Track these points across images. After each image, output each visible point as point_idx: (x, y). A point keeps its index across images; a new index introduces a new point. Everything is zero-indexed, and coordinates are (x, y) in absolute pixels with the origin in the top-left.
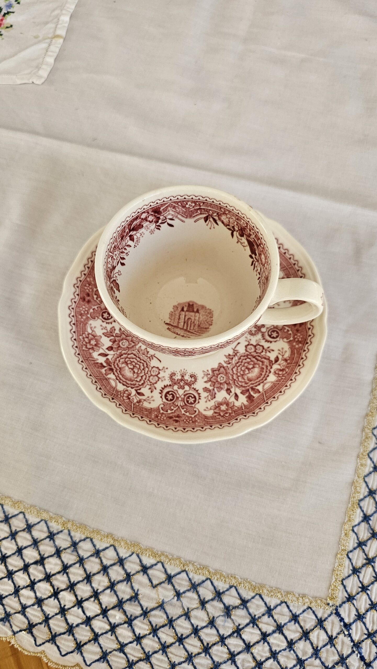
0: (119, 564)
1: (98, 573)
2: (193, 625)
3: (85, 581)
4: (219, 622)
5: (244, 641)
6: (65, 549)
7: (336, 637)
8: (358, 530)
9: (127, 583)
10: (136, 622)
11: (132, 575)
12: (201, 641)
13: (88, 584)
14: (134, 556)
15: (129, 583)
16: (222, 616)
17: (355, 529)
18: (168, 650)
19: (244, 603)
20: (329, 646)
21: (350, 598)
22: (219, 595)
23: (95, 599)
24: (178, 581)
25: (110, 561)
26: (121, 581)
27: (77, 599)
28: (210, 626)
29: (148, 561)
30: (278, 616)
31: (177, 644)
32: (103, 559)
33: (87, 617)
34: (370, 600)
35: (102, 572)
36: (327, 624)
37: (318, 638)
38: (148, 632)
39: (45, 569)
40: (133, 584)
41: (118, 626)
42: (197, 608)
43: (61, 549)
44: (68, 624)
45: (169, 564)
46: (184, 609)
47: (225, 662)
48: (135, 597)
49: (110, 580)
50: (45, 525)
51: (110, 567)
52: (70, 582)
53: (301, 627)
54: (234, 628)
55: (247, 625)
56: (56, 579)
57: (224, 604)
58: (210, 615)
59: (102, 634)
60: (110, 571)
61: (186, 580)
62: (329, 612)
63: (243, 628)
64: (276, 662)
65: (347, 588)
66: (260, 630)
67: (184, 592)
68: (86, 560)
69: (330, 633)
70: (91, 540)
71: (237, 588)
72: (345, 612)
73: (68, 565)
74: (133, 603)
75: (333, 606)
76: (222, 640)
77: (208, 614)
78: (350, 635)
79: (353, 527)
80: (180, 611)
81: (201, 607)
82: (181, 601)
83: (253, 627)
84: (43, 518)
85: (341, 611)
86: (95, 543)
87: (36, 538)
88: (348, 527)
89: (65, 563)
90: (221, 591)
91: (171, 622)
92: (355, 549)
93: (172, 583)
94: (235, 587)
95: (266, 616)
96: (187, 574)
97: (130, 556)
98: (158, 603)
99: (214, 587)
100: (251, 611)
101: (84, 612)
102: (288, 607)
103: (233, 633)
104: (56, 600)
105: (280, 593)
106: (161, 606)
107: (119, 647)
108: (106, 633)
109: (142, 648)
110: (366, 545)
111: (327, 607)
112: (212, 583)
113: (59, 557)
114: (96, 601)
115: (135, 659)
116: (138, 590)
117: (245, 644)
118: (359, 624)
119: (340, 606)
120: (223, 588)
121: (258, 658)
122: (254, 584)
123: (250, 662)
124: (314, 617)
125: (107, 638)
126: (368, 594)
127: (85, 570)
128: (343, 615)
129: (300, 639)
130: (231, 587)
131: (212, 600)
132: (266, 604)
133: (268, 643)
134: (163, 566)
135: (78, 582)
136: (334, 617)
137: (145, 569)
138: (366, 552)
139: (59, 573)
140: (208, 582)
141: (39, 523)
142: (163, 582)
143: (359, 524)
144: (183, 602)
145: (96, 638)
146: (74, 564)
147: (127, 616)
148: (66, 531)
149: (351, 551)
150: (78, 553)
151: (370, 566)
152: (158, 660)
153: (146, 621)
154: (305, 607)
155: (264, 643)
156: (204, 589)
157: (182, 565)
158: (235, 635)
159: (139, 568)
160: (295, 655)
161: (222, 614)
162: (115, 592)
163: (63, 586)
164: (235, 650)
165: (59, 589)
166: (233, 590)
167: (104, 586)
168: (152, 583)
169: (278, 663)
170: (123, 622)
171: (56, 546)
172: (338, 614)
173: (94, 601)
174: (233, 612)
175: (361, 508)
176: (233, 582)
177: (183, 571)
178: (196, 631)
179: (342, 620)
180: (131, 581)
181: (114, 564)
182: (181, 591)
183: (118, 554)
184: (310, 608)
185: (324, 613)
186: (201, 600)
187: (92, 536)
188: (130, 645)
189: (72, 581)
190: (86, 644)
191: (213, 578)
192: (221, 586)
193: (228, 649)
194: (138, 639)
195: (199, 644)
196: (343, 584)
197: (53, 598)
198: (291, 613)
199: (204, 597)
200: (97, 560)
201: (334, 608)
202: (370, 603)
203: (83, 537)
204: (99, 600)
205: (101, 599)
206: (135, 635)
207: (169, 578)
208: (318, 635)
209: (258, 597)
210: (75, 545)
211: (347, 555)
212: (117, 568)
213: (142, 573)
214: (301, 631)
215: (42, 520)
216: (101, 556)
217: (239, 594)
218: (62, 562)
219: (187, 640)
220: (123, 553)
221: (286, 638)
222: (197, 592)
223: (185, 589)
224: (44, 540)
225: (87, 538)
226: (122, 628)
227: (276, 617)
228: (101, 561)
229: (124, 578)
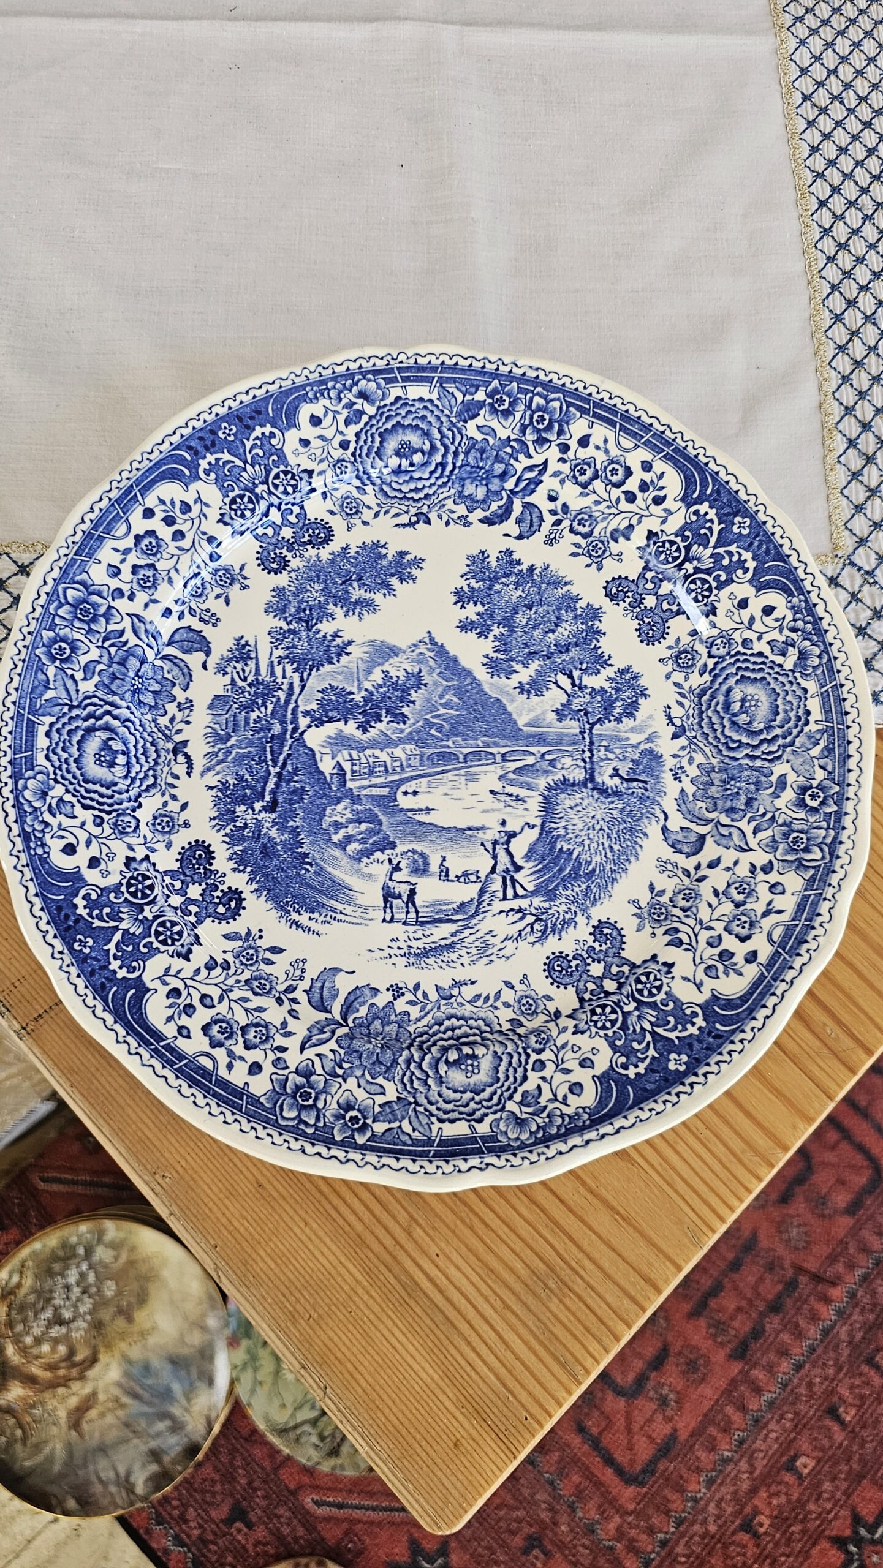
7: (860, 590)
8: (845, 460)
21: (862, 542)
36: (843, 580)
62: (840, 565)
65: (854, 531)
72: (861, 559)
79: (838, 458)
85: (856, 559)
92: (849, 483)
110: (862, 475)
111: (835, 560)
119: (852, 553)
128: (859, 563)
136: (848, 568)
138: (865, 483)
143: (845, 452)
149: (845, 487)
172: (852, 564)
175: (840, 431)
179: (859, 568)
185: (834, 569)
196: (846, 528)
201: (844, 557)
211: (842, 494)
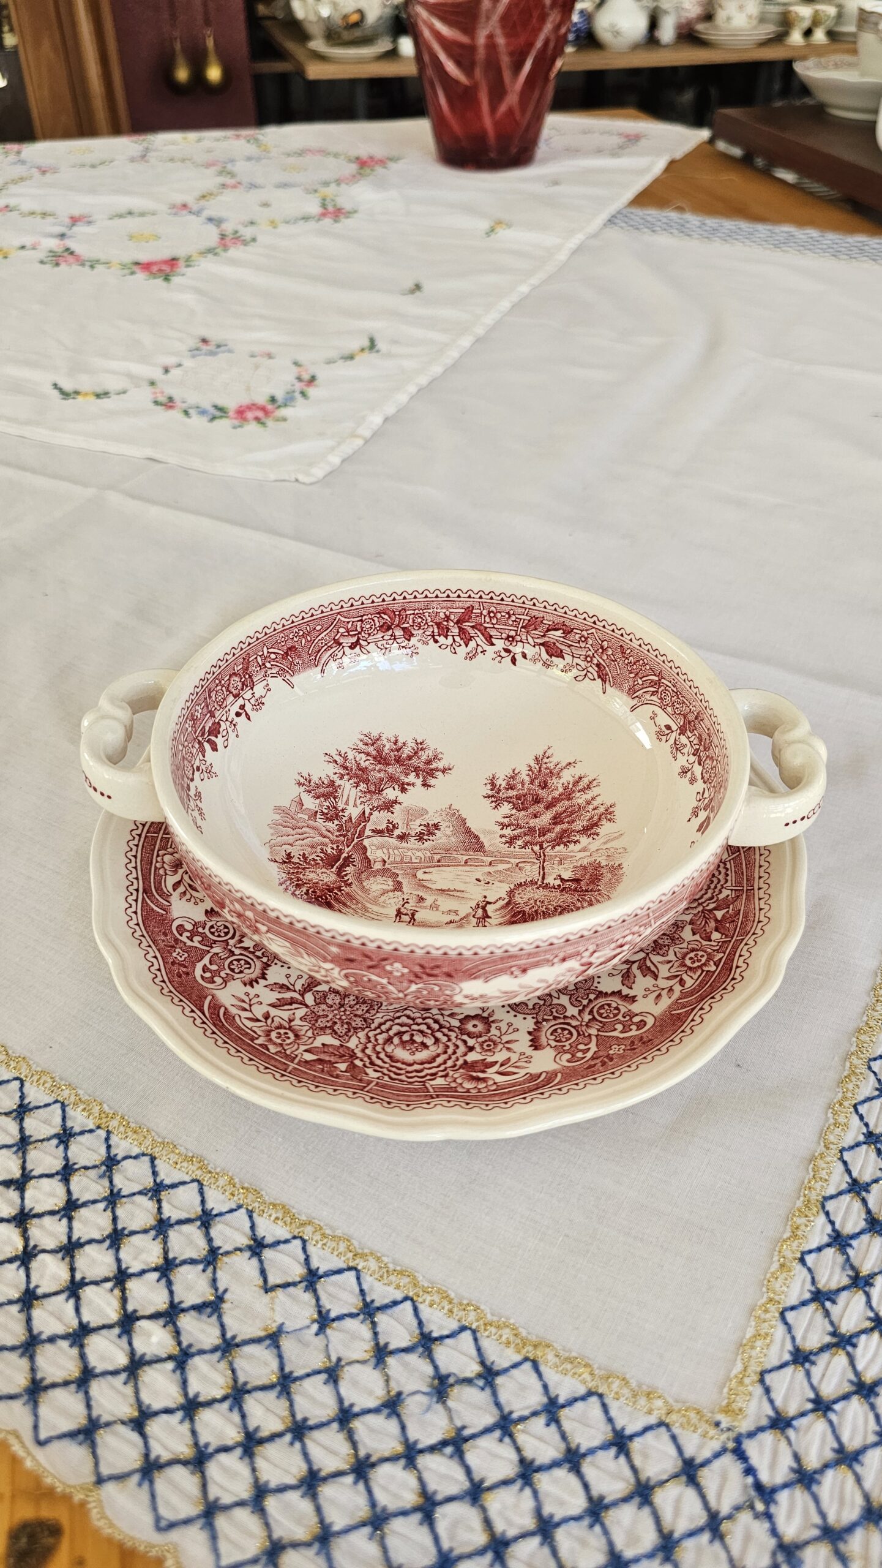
0: (199, 1223)
1: (145, 1231)
2: (340, 1400)
3: (108, 1242)
4: (412, 1407)
5: (468, 1471)
6: (86, 1168)
7: (730, 1517)
8: (816, 1263)
9: (204, 1271)
10: (197, 1362)
11: (222, 1255)
12: (354, 1445)
13: (111, 1252)
14: (242, 1213)
15: (210, 1269)
16: (424, 1393)
17: (810, 1259)
18: (259, 1450)
19: (489, 1375)
20: (706, 1537)
21: (780, 1423)
22: (426, 1342)
23: (115, 1286)
24: (331, 1289)
25: (180, 1212)
26: (192, 1262)
27: (73, 1276)
28: (386, 1411)
29: (268, 1229)
30: (575, 1424)
31: (288, 1437)
32: (164, 1204)
33: (81, 1323)
34: (838, 1439)
35: (153, 1233)
36: (708, 1478)
37: (677, 1511)
38: (219, 1394)
39: (22, 1198)
40: (220, 1274)
41: (150, 1363)
42: (363, 1362)
43: (76, 1167)
44: (30, 1329)
45: (319, 1245)
46: (329, 1357)
47: (404, 1513)
48: (213, 1306)
49: (166, 1252)
50: (59, 1112)
51: (176, 1227)
52: (70, 1238)
53: (634, 1469)
54: (448, 1432)
55: (487, 1431)
56: (42, 1227)
57: (436, 1367)
58: (392, 1384)
59: (105, 1373)
60: (172, 1234)
61: (352, 1292)
62: (716, 1445)
63: (474, 1436)
64: (546, 1550)
65: (773, 1395)
66: (518, 1450)
67: (339, 1318)
68: (124, 1200)
69: (713, 1504)
70: (153, 1159)
71: (478, 1335)
72: (761, 1452)
73: (80, 1202)
74: (204, 1317)
75: (729, 1429)
76: (410, 1454)
77: (387, 1381)
78: (768, 1516)
79: (803, 1253)
80: (319, 1362)
81: (373, 1361)
82: (326, 1337)
83: (501, 1440)
84: (60, 1098)
85: (751, 1448)
86: (157, 1169)
87: (27, 1133)
88: (791, 1251)
89: (74, 1197)
90: (435, 1335)
91: (285, 1383)
92: (804, 1304)
93: (315, 1291)
94: (474, 1332)
95: (541, 1420)
96: (358, 1278)
97: (231, 1211)
98: (266, 1330)
99: (420, 1324)
100: (503, 1397)
101: (77, 1310)
102: (605, 1407)
103: (444, 1443)
104: (22, 1272)
105: (589, 1370)
106: (274, 1338)
107: (136, 1414)
108: (115, 1373)
109: (194, 1433)
110: (834, 1302)
111: (712, 1432)
112: (416, 1310)
113: (66, 1180)
114: (117, 1292)
115: (166, 1456)
116: (226, 1291)
117: (471, 1480)
118: (799, 1495)
119: (751, 1435)
120: (441, 1327)
121: (499, 1527)
122: (524, 1333)
123: (471, 1529)
124: (672, 1451)
125: (113, 1387)
126: (831, 1423)
127: (115, 1219)
128: (754, 1461)
129: (626, 1500)
130: (463, 1329)
131: (406, 1350)
132: (545, 1387)
133: (535, 1493)
134: (304, 1249)
135: (90, 1242)
136: (728, 1460)
137: (257, 1247)
138: (834, 1318)
139: (52, 1213)
140: (408, 1305)
141: (47, 1105)
142: (294, 1284)
143: (819, 1249)
144: (331, 1338)
145: (86, 1377)
146: (94, 1202)
147: (179, 1343)
148: (102, 1133)
149: (793, 1308)
150: (111, 1182)
151: (841, 1352)
152: (225, 1469)
153: (223, 1365)
154: (652, 1420)
155: (521, 1489)
156: (393, 1322)
157: (350, 1255)
158: (449, 1450)
159: (244, 1241)
160: (603, 1540)
161: (426, 1389)
162: (169, 1284)
163: (51, 1244)
164: (439, 1488)
165: (38, 1248)
166: (467, 1336)
167: (147, 1264)
168: (265, 1281)
169: (555, 1553)
170: (164, 1356)
171: (66, 1158)
172: (740, 1454)
173: (112, 1290)
174: (456, 1391)
175: (827, 1214)
176: (471, 1319)
177: (350, 1269)
178: (345, 1417)
179: (750, 1471)
180: (215, 1269)
181: (188, 1221)
182: (333, 1315)
183: (203, 1202)
184: (667, 1426)
185: (701, 1447)
186: (377, 1344)
187: (156, 1152)
188: (165, 1417)
189: (75, 1238)
190: (54, 1385)
191: (420, 1300)
192: (438, 1322)
193: (420, 1479)
194: (191, 1407)
195: (345, 1449)
196: (762, 1381)
197: (18, 1263)
198: (609, 1428)
199: (388, 1340)
200: (151, 1206)
201: (732, 1435)
202: (836, 1445)
203: (135, 1151)
204: (123, 1291)
205: (130, 1290)
206: (186, 1394)
207: (312, 1279)
208: (678, 1501)
209: (528, 1366)
210: (111, 1163)
211: (782, 1314)
212: (193, 1231)
213: (248, 1254)
214: (632, 1480)
215: (56, 1102)
216: (162, 1198)
217: (479, 1350)
218: (69, 1192)
219: (316, 1434)
220: (216, 1201)
221: (586, 1486)
222: (374, 1324)
223: (345, 1311)
224: (45, 1143)
225: (144, 1155)
226: (157, 1370)
227: (566, 1425)
228: (160, 1208)
229: (202, 1256)
